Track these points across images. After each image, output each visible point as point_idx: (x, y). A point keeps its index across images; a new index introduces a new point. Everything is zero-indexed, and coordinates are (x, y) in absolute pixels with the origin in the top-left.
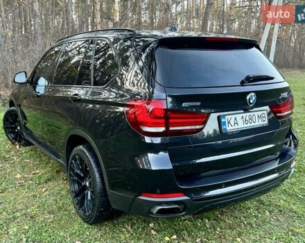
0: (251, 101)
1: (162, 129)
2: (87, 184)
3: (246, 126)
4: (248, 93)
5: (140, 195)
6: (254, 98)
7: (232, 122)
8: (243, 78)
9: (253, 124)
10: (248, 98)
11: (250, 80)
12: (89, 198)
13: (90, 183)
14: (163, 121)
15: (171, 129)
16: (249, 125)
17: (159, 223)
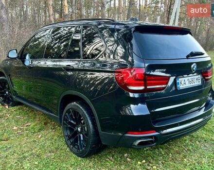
0: (194, 69)
1: (142, 88)
2: (79, 129)
3: (190, 85)
4: (192, 63)
5: (126, 133)
6: (195, 67)
7: (183, 83)
8: (189, 53)
9: (194, 84)
10: (192, 66)
11: (193, 55)
12: (82, 138)
13: (81, 129)
14: (143, 82)
15: (148, 87)
16: (192, 84)
17: (131, 154)
